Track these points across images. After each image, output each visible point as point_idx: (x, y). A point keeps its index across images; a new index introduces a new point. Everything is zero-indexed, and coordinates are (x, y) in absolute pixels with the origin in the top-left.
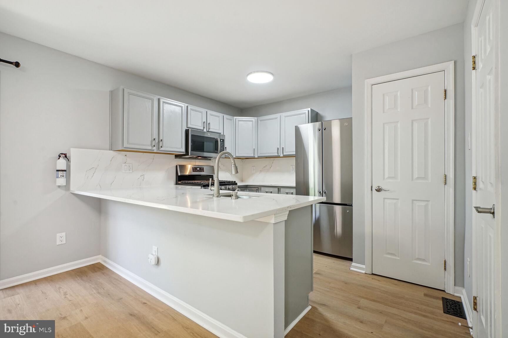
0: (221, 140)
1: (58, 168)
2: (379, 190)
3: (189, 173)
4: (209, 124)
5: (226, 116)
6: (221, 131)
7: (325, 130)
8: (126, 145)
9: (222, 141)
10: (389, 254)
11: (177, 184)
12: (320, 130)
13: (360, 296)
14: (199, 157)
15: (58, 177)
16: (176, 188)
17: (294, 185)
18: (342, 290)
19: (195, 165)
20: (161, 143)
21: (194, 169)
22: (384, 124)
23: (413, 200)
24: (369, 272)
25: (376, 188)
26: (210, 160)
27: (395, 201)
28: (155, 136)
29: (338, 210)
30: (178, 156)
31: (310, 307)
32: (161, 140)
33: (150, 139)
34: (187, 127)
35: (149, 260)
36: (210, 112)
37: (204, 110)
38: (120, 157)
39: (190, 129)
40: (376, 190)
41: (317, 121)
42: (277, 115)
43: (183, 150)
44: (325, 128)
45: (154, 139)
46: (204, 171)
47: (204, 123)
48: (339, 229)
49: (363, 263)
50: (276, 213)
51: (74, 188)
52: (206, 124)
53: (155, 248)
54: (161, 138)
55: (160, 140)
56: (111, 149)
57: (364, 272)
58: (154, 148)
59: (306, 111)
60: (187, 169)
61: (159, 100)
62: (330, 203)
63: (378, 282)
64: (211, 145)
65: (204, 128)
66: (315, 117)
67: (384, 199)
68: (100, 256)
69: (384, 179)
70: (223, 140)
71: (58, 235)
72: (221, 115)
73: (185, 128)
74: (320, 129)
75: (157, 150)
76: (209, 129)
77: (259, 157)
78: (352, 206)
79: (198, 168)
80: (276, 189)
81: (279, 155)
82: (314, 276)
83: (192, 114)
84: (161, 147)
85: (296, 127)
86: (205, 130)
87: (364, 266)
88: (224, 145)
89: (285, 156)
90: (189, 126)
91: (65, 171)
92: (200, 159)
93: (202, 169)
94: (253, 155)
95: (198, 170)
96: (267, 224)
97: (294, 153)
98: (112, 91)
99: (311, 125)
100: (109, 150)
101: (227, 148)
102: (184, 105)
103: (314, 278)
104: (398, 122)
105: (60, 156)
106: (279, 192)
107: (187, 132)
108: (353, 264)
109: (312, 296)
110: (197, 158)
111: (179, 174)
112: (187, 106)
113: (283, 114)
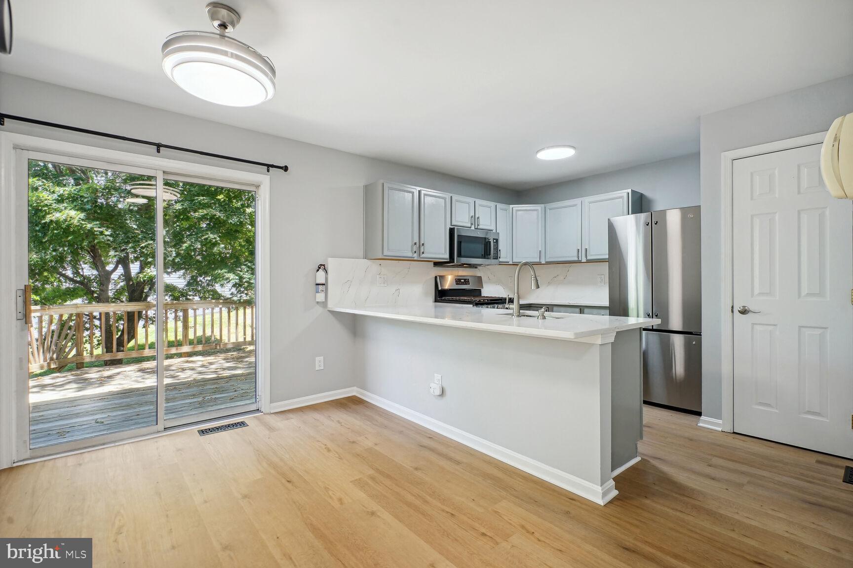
0: (494, 239)
1: (318, 282)
2: (744, 312)
3: (449, 286)
4: (478, 218)
5: (499, 206)
6: (493, 227)
7: (656, 224)
8: (386, 253)
9: (495, 241)
10: (761, 404)
11: (436, 301)
12: (648, 225)
13: (712, 455)
14: (465, 264)
15: (317, 292)
16: (436, 307)
17: (607, 304)
18: (684, 446)
19: (458, 276)
20: (422, 248)
21: (458, 281)
22: (752, 216)
23: (800, 327)
24: (729, 429)
25: (740, 308)
26: (476, 268)
27: (771, 328)
28: (416, 240)
29: (678, 342)
30: (437, 264)
31: (638, 459)
32: (423, 244)
33: (410, 244)
34: (451, 225)
35: (432, 390)
36: (478, 202)
37: (471, 200)
38: (374, 266)
39: (456, 227)
40: (739, 311)
41: (641, 212)
42: (577, 201)
43: (446, 256)
44: (657, 222)
45: (415, 244)
46: (469, 284)
47: (472, 217)
48: (679, 368)
49: (719, 417)
50: (604, 333)
51: (331, 306)
52: (475, 219)
53: (438, 376)
54: (422, 242)
55: (421, 244)
56: (366, 257)
57: (720, 429)
58: (415, 255)
59: (624, 194)
60: (447, 281)
61: (420, 192)
62: (664, 331)
63: (742, 442)
64: (480, 248)
65: (472, 224)
66: (639, 204)
67: (753, 324)
68: (355, 388)
69: (752, 295)
70: (497, 240)
71: (318, 359)
72: (492, 204)
73: (449, 226)
74: (649, 223)
75: (418, 258)
76: (478, 225)
77: (548, 263)
78: (701, 335)
79: (462, 279)
80: (578, 310)
81: (580, 259)
82: (644, 429)
83: (457, 207)
84: (423, 253)
85: (608, 219)
86: (473, 228)
87: (720, 422)
88: (497, 247)
89: (589, 261)
90: (454, 223)
91: (324, 284)
92: (465, 267)
93: (466, 282)
94: (538, 260)
95: (463, 282)
96: (591, 345)
97: (607, 257)
98: (366, 186)
99: (632, 217)
100: (363, 259)
101: (501, 251)
102: (447, 196)
103: (643, 432)
104: (776, 213)
105: (320, 268)
106: (581, 312)
107: (452, 231)
108: (703, 418)
109: (641, 448)
110: (462, 266)
111: (440, 289)
112: (451, 197)
113: (587, 200)
